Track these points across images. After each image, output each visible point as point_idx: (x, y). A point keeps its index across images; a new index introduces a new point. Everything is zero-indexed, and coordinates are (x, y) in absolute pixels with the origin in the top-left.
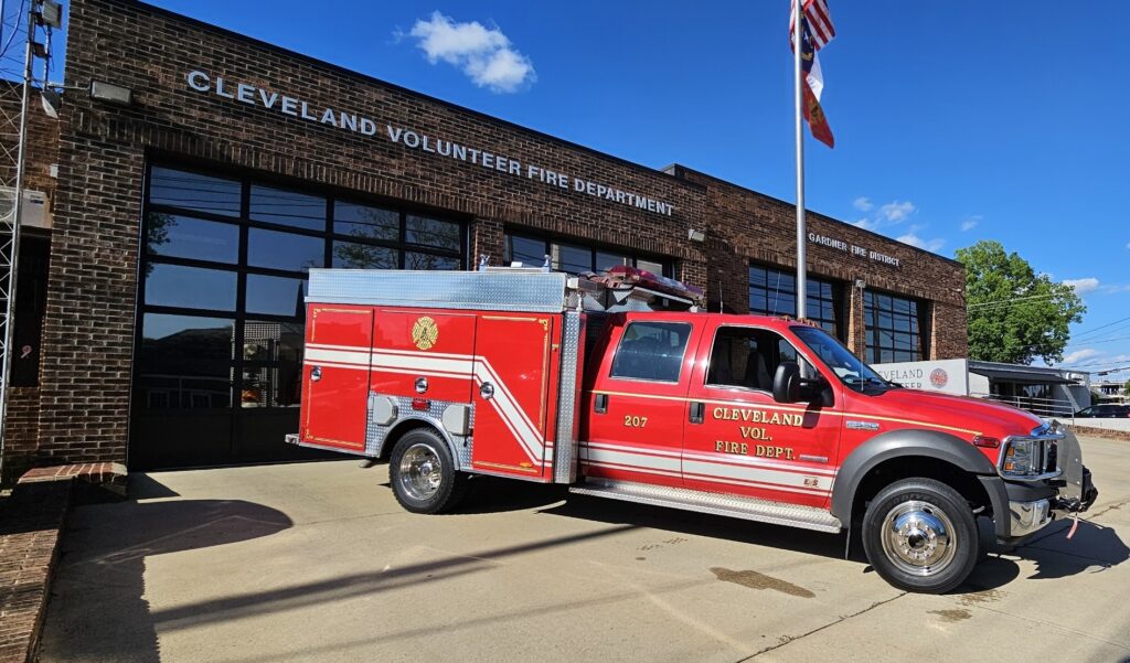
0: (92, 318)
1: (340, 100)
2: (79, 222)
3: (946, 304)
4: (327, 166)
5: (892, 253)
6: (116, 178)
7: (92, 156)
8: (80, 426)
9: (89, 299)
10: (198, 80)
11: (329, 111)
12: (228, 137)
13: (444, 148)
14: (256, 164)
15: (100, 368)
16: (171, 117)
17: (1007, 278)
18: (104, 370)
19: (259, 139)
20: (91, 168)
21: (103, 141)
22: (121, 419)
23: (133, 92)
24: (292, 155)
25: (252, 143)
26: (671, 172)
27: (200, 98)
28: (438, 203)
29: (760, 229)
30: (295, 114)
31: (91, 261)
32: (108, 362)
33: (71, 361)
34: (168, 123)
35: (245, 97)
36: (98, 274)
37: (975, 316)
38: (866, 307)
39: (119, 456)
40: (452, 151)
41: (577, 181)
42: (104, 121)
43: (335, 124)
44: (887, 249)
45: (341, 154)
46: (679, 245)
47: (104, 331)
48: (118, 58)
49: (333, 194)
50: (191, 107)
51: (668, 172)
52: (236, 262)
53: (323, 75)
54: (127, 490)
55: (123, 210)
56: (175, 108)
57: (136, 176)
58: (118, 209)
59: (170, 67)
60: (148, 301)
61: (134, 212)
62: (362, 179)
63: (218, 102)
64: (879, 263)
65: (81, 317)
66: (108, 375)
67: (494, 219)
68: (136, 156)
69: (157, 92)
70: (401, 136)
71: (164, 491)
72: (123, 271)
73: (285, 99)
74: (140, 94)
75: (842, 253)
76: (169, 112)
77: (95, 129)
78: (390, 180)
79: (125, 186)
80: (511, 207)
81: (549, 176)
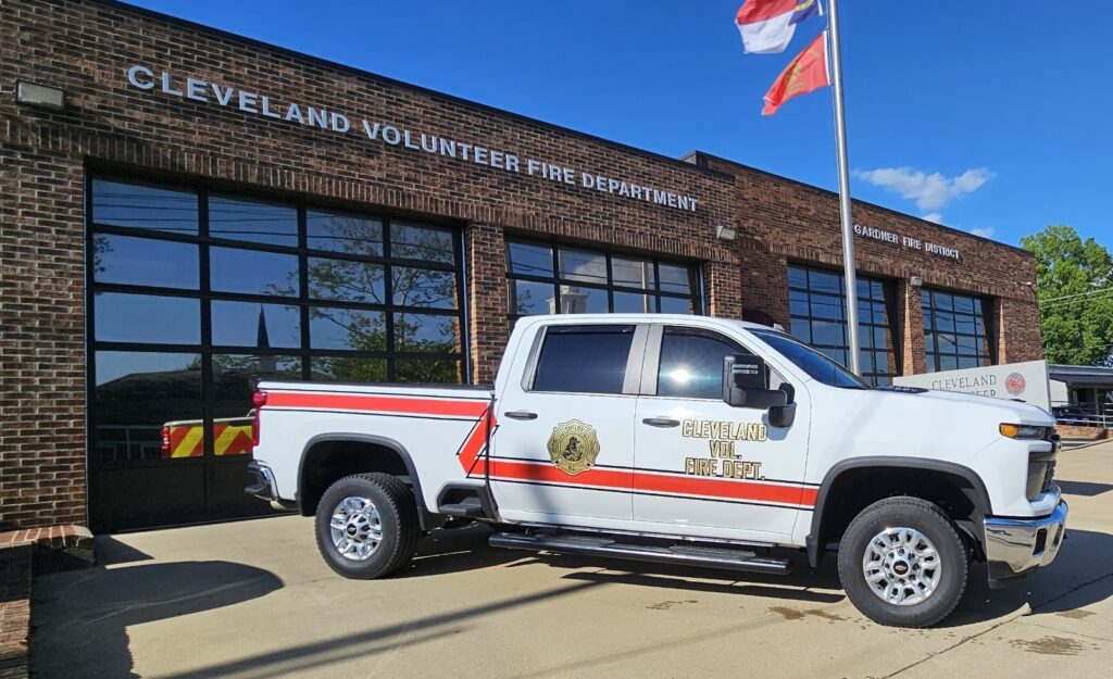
0: (37, 359)
1: (306, 92)
2: (14, 249)
3: (1015, 300)
4: (295, 170)
5: (950, 244)
6: (53, 196)
7: (24, 170)
8: (31, 485)
9: (31, 337)
10: (139, 75)
11: (294, 106)
12: (179, 141)
13: (429, 144)
14: (214, 172)
15: (50, 417)
16: (111, 121)
17: (1081, 267)
18: (54, 419)
19: (217, 143)
20: (24, 185)
21: (35, 153)
22: (79, 475)
23: (66, 94)
24: (258, 160)
25: (207, 147)
26: (692, 161)
27: (144, 97)
28: (426, 208)
29: (798, 222)
30: (255, 111)
31: (30, 293)
32: (58, 410)
33: (17, 411)
34: (108, 128)
35: (196, 94)
36: (41, 309)
37: (1047, 314)
38: (923, 308)
39: (77, 518)
40: (439, 146)
41: (584, 175)
42: (35, 129)
43: (301, 121)
44: (945, 240)
45: (311, 156)
46: (706, 245)
47: (50, 374)
48: (45, 55)
49: (303, 203)
50: (135, 108)
51: (689, 161)
52: (198, 287)
53: (283, 64)
54: (95, 555)
55: (64, 233)
56: (115, 110)
57: (76, 192)
58: (58, 232)
59: (106, 62)
60: (99, 338)
61: (77, 234)
62: (337, 184)
63: (165, 101)
64: (935, 256)
65: (24, 359)
66: (60, 424)
67: (491, 225)
68: (74, 168)
69: (93, 93)
70: (380, 133)
71: (138, 555)
72: (69, 303)
73: (242, 94)
74: (73, 95)
75: (893, 245)
76: (110, 116)
77: (24, 139)
78: (369, 183)
79: (64, 204)
80: (511, 209)
81: (552, 170)
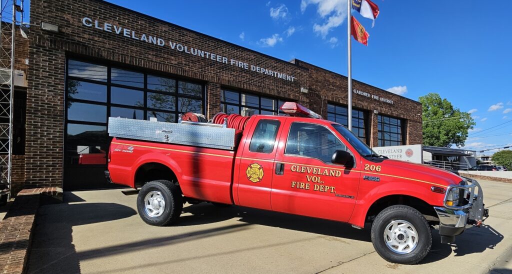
0: (46, 126)
1: (149, 30)
2: (38, 84)
3: (413, 121)
4: (144, 59)
5: (390, 98)
6: (53, 65)
7: (43, 55)
8: (42, 172)
9: (44, 117)
10: (87, 21)
11: (144, 35)
12: (101, 47)
13: (194, 52)
14: (113, 59)
15: (50, 147)
16: (76, 38)
17: (441, 110)
18: (51, 148)
19: (114, 48)
20: (43, 60)
21: (47, 49)
22: (60, 169)
23: (59, 27)
24: (130, 55)
25: (111, 49)
26: (293, 62)
27: (88, 29)
28: (192, 76)
29: (332, 87)
30: (129, 36)
31: (44, 101)
32: (53, 145)
33: (38, 144)
34: (75, 40)
35: (108, 29)
36: (48, 107)
37: (427, 126)
38: (378, 122)
39: (59, 185)
40: (198, 53)
41: (252, 66)
42: (48, 40)
43: (147, 41)
44: (388, 97)
45: (150, 54)
46: (297, 94)
47: (51, 131)
48: (52, 12)
49: (147, 72)
50: (85, 34)
51: (292, 62)
52: (106, 102)
53: (141, 19)
54: (63, 199)
55: (57, 79)
56: (77, 34)
57: (62, 64)
58: (55, 78)
59: (75, 16)
60: (69, 118)
61: (62, 79)
62: (159, 66)
63: (96, 31)
64: (384, 103)
65: (41, 125)
66: (53, 150)
67: (216, 83)
68: (61, 55)
69: (70, 27)
70: (176, 46)
71: (81, 200)
72: (58, 105)
73: (125, 30)
74: (62, 28)
75: (368, 98)
76: (75, 36)
77: (44, 43)
78: (171, 66)
79: (58, 68)
80: (224, 78)
81: (241, 64)
